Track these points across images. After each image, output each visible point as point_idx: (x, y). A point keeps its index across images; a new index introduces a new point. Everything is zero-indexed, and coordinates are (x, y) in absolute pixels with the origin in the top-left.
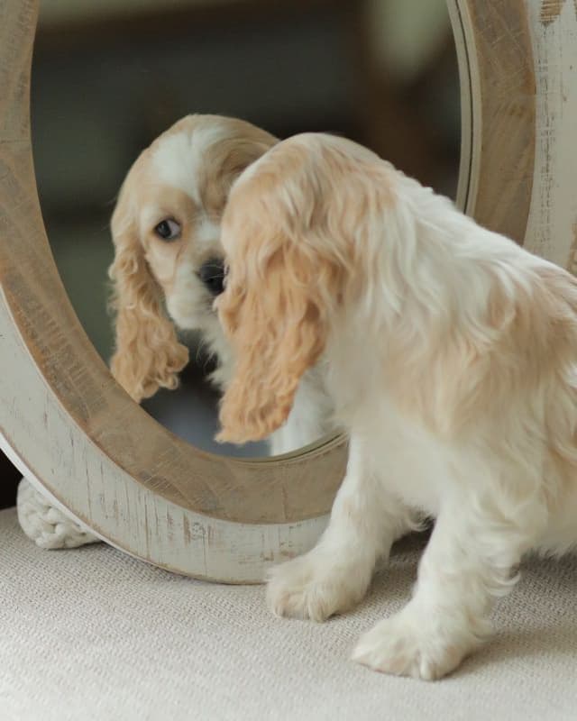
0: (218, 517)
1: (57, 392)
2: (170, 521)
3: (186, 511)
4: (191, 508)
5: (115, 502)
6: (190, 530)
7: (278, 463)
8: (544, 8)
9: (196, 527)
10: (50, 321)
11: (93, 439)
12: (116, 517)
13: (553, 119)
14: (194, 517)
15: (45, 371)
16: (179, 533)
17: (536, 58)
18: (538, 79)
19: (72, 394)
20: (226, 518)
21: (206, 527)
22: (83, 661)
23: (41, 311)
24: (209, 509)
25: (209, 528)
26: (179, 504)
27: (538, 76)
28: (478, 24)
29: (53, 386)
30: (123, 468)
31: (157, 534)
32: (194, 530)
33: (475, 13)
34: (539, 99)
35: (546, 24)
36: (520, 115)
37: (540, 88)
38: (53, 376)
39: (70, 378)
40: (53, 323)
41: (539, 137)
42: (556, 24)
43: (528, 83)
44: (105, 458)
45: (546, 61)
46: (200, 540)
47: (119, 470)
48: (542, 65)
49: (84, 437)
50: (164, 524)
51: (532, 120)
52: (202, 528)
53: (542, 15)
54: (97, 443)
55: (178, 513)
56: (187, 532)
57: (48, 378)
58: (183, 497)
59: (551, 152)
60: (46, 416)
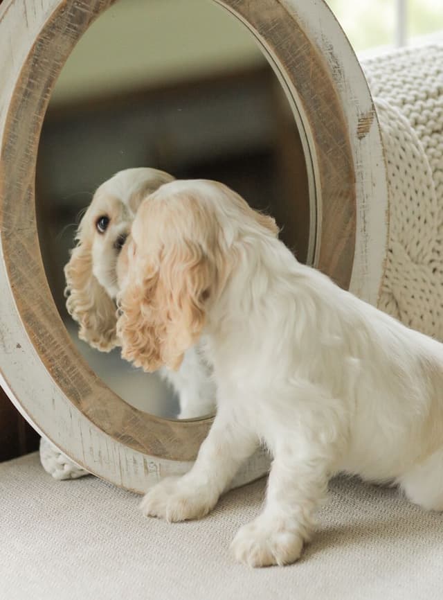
0: (165, 458)
1: (60, 385)
2: (135, 462)
3: (145, 455)
4: (147, 453)
5: (100, 452)
6: (148, 466)
7: (201, 422)
8: (359, 128)
9: (152, 465)
10: (53, 341)
11: (84, 413)
12: (101, 462)
13: (367, 197)
14: (150, 459)
15: (52, 372)
16: (141, 469)
17: (355, 161)
18: (356, 174)
19: (70, 386)
20: (171, 459)
21: (158, 465)
22: (82, 557)
23: (48, 335)
24: (160, 454)
25: (160, 465)
26: (141, 452)
27: (357, 171)
28: (317, 141)
29: (57, 381)
30: (104, 431)
31: (127, 470)
32: (151, 467)
33: (315, 134)
34: (358, 186)
35: (360, 138)
36: (346, 197)
37: (358, 178)
38: (57, 376)
39: (68, 376)
40: (55, 343)
41: (358, 210)
42: (366, 138)
43: (350, 176)
44: (92, 425)
45: (361, 162)
46: (155, 473)
47: (102, 432)
48: (359, 164)
49: (79, 413)
50: (131, 464)
51: (353, 199)
52: (155, 465)
53: (358, 133)
54: (86, 416)
55: (140, 457)
56: (146, 468)
57: (54, 377)
58: (143, 447)
59: (366, 218)
60: (53, 400)
